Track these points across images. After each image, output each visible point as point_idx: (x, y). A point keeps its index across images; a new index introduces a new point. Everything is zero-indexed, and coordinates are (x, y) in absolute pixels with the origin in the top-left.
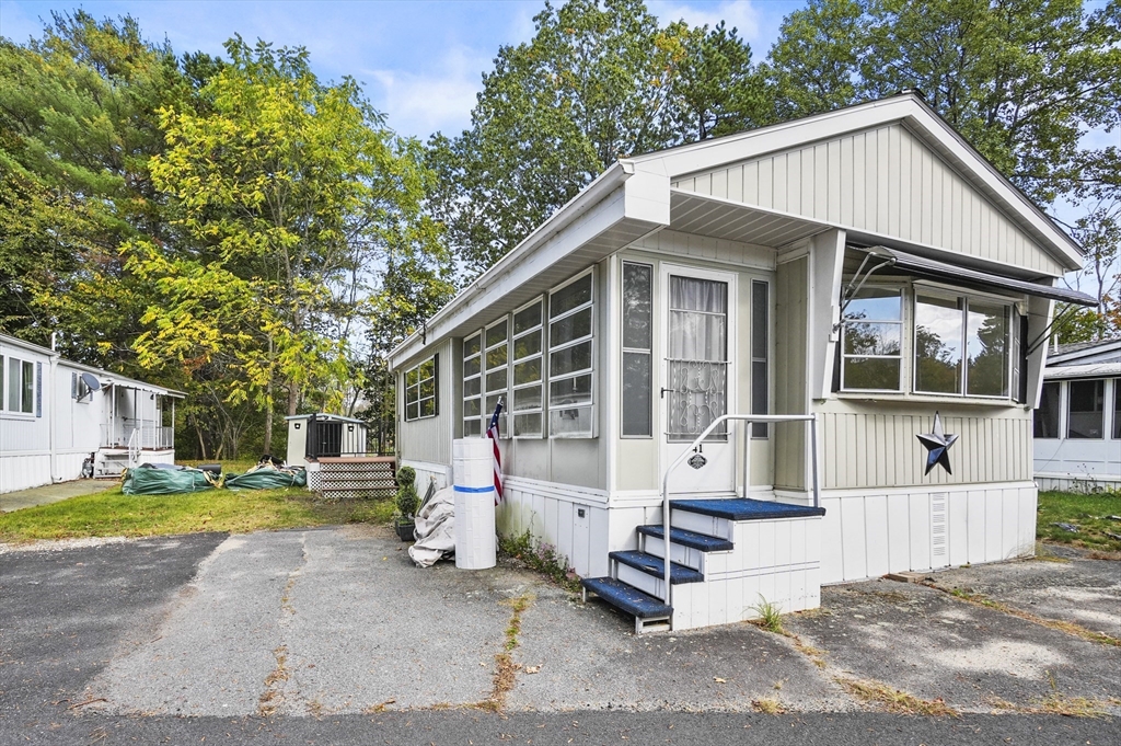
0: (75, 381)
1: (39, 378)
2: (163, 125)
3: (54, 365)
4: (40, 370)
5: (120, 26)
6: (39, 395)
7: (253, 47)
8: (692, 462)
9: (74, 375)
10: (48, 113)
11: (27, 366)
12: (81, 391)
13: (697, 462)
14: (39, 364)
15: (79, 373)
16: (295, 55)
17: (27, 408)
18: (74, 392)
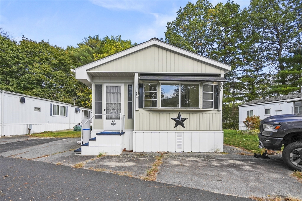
0: (75, 109)
1: (67, 109)
2: (94, 57)
3: (70, 107)
4: (67, 108)
5: (96, 37)
6: (67, 112)
7: (110, 38)
8: (112, 124)
9: (75, 108)
10: (82, 57)
11: (64, 107)
12: (77, 111)
13: (113, 124)
14: (67, 107)
15: (76, 108)
16: (118, 37)
17: (64, 115)
18: (75, 112)
